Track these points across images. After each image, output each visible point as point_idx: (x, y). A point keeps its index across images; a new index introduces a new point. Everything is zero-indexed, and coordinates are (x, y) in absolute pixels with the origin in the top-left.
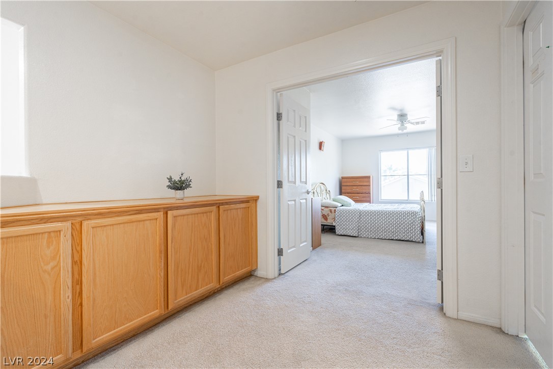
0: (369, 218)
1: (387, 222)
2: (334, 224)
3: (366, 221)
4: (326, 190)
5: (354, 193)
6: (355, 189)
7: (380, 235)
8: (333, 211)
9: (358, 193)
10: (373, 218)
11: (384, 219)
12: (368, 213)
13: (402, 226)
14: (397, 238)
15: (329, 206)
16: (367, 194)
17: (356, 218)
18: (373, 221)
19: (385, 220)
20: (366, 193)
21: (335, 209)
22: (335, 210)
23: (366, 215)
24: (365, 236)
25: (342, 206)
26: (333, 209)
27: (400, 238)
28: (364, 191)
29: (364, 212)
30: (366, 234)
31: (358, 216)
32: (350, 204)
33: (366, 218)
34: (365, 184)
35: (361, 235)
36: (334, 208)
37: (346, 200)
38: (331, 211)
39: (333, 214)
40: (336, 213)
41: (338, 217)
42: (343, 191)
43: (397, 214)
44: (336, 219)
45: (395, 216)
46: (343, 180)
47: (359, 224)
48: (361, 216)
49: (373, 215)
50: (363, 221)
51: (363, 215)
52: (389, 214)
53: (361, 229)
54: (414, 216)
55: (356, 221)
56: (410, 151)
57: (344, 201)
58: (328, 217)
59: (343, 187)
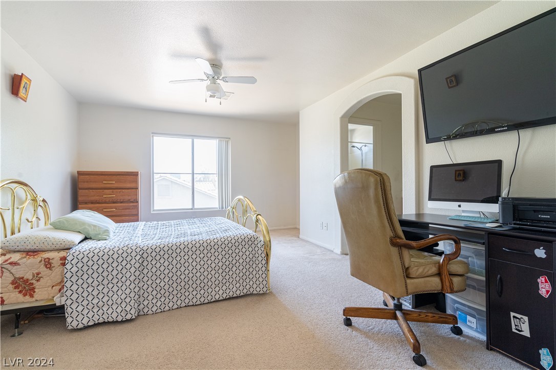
0: (166, 264)
1: (206, 266)
2: (58, 301)
3: (158, 273)
4: (34, 200)
5: (105, 203)
6: (108, 195)
7: (191, 297)
8: (56, 263)
9: (114, 203)
10: (174, 262)
11: (198, 260)
12: (162, 253)
13: (234, 269)
14: (224, 296)
15: (44, 248)
16: (132, 202)
17: (133, 270)
18: (174, 270)
19: (202, 263)
20: (129, 201)
21: (63, 254)
22: (64, 258)
23: (158, 257)
24: (154, 309)
25: (86, 239)
26: (55, 256)
27: (231, 294)
28: (127, 198)
29: (153, 250)
30: (159, 304)
31: (137, 265)
32: (107, 231)
33: (158, 265)
34: (128, 185)
35: (146, 310)
36: (59, 250)
37: (95, 222)
38: (48, 264)
39: (57, 270)
40: (68, 266)
41: (74, 279)
42: (80, 199)
43: (223, 246)
44: (68, 284)
45: (220, 250)
46: (82, 177)
47: (141, 284)
48: (145, 263)
49: (174, 255)
50: (150, 275)
51: (149, 259)
52: (209, 248)
53: (146, 295)
54: (253, 246)
55: (132, 278)
56: (197, 141)
57: (90, 225)
58: (36, 284)
59: (80, 192)
